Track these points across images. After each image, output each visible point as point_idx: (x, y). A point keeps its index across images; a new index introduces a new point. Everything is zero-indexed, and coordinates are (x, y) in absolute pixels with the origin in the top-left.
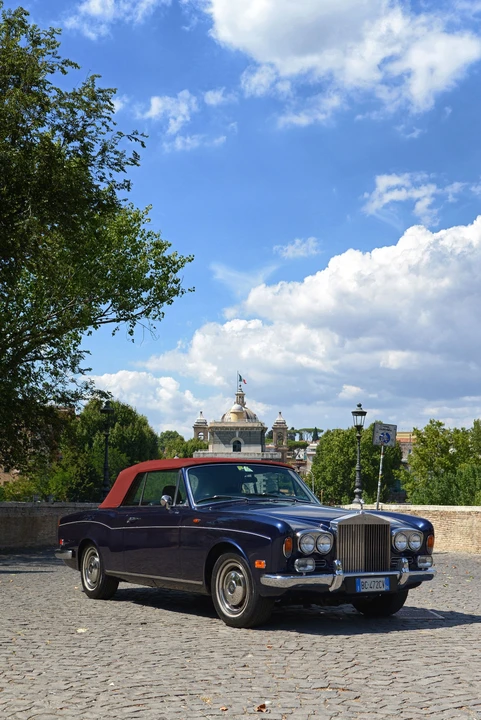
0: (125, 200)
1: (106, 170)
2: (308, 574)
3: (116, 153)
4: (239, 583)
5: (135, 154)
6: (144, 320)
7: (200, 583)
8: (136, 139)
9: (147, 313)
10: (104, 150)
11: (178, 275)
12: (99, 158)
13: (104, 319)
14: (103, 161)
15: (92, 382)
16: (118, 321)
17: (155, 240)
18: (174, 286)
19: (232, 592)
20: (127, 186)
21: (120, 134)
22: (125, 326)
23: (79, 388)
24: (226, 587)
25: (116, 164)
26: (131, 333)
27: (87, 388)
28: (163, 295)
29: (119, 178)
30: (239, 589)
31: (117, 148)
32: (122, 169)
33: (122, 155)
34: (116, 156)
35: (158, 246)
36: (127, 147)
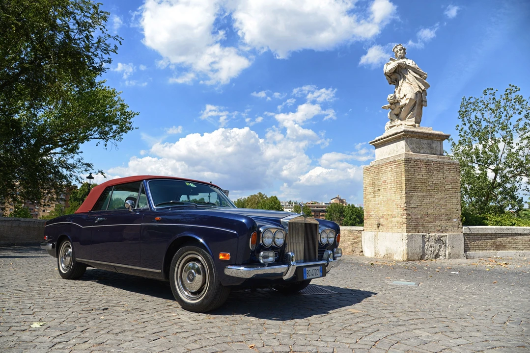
0: (108, 69)
1: (99, 52)
2: (270, 265)
3: (106, 44)
4: (198, 271)
5: (116, 47)
6: (112, 140)
7: (159, 271)
8: (117, 40)
9: (114, 137)
10: (99, 41)
11: (132, 120)
12: (96, 45)
13: (92, 137)
14: (98, 47)
15: (82, 159)
16: (99, 139)
17: (121, 103)
18: (129, 125)
19: (191, 280)
20: (110, 61)
21: (109, 36)
22: (102, 142)
23: (75, 162)
24: (185, 275)
25: (105, 50)
26: (106, 145)
27: (79, 162)
28: (123, 129)
29: (106, 57)
30: (199, 278)
31: (106, 42)
32: (108, 53)
33: (109, 46)
34: (105, 46)
35: (122, 105)
36: (112, 43)
